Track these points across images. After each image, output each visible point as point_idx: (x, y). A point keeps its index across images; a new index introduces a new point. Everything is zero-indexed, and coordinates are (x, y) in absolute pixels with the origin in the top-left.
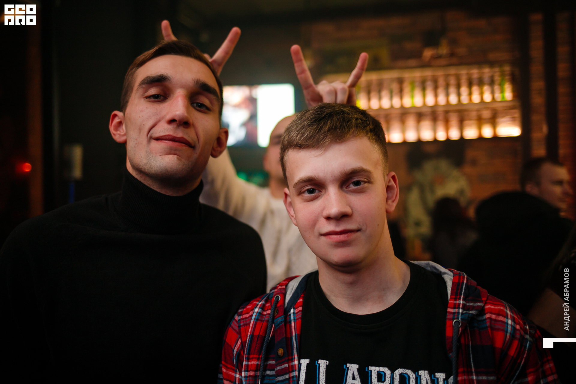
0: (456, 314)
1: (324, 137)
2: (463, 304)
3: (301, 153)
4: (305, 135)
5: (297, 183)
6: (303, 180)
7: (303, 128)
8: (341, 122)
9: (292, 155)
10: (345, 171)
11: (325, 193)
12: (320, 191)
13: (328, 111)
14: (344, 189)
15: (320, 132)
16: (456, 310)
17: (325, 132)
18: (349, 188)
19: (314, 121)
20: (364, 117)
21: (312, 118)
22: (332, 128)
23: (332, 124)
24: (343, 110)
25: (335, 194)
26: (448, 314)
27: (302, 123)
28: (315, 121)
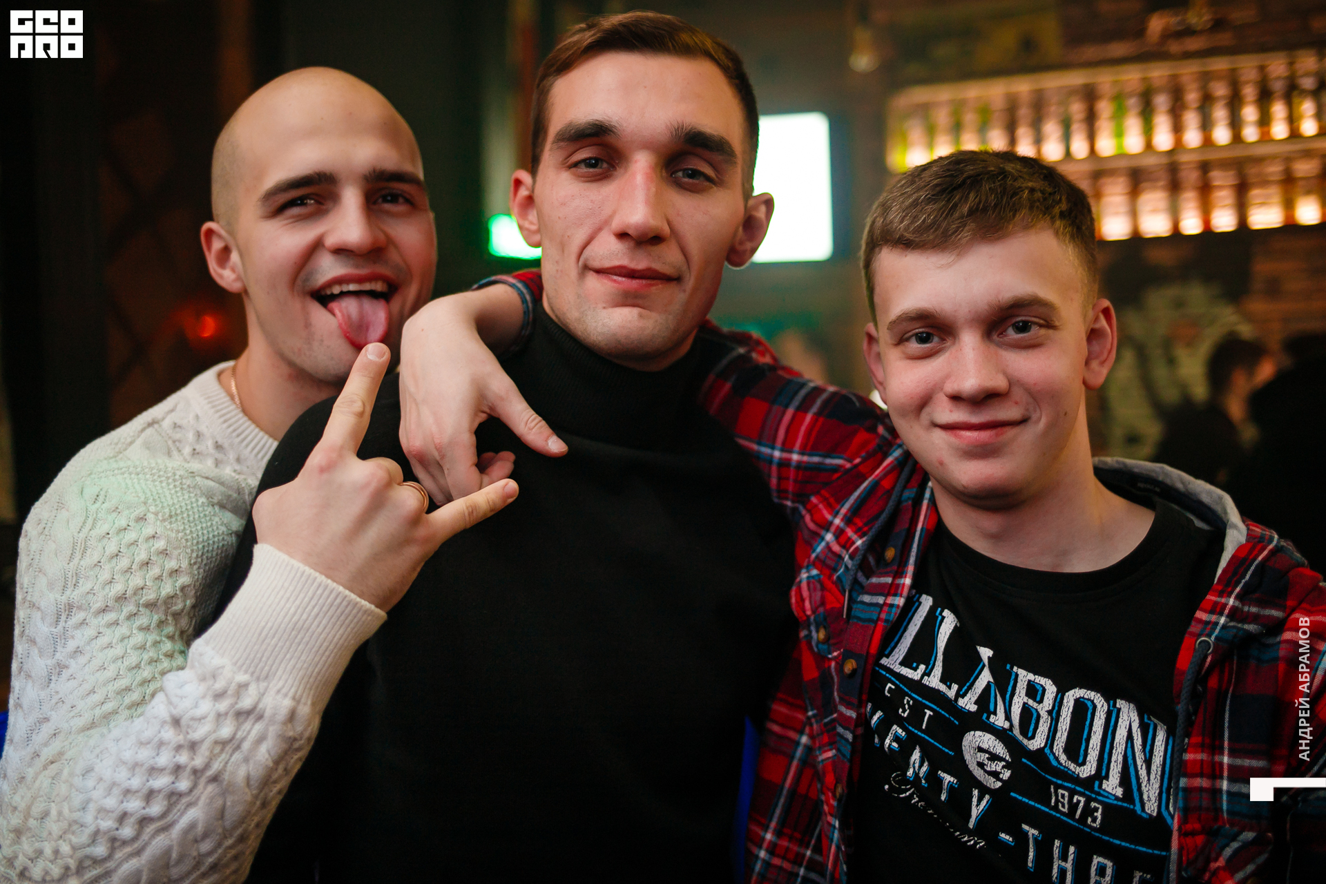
0: (1210, 626)
1: (960, 227)
2: (1233, 607)
3: (908, 257)
4: (919, 220)
5: (895, 321)
6: (909, 315)
7: (915, 204)
8: (998, 198)
9: (890, 262)
10: (999, 301)
11: (954, 343)
12: (943, 340)
13: (970, 170)
14: (995, 337)
15: (951, 216)
16: (1213, 618)
17: (962, 217)
18: (1005, 336)
19: (939, 192)
20: (1049, 185)
21: (937, 185)
22: (977, 209)
23: (977, 200)
24: (1004, 168)
25: (974, 349)
26: (1193, 623)
27: (914, 193)
28: (943, 191)
